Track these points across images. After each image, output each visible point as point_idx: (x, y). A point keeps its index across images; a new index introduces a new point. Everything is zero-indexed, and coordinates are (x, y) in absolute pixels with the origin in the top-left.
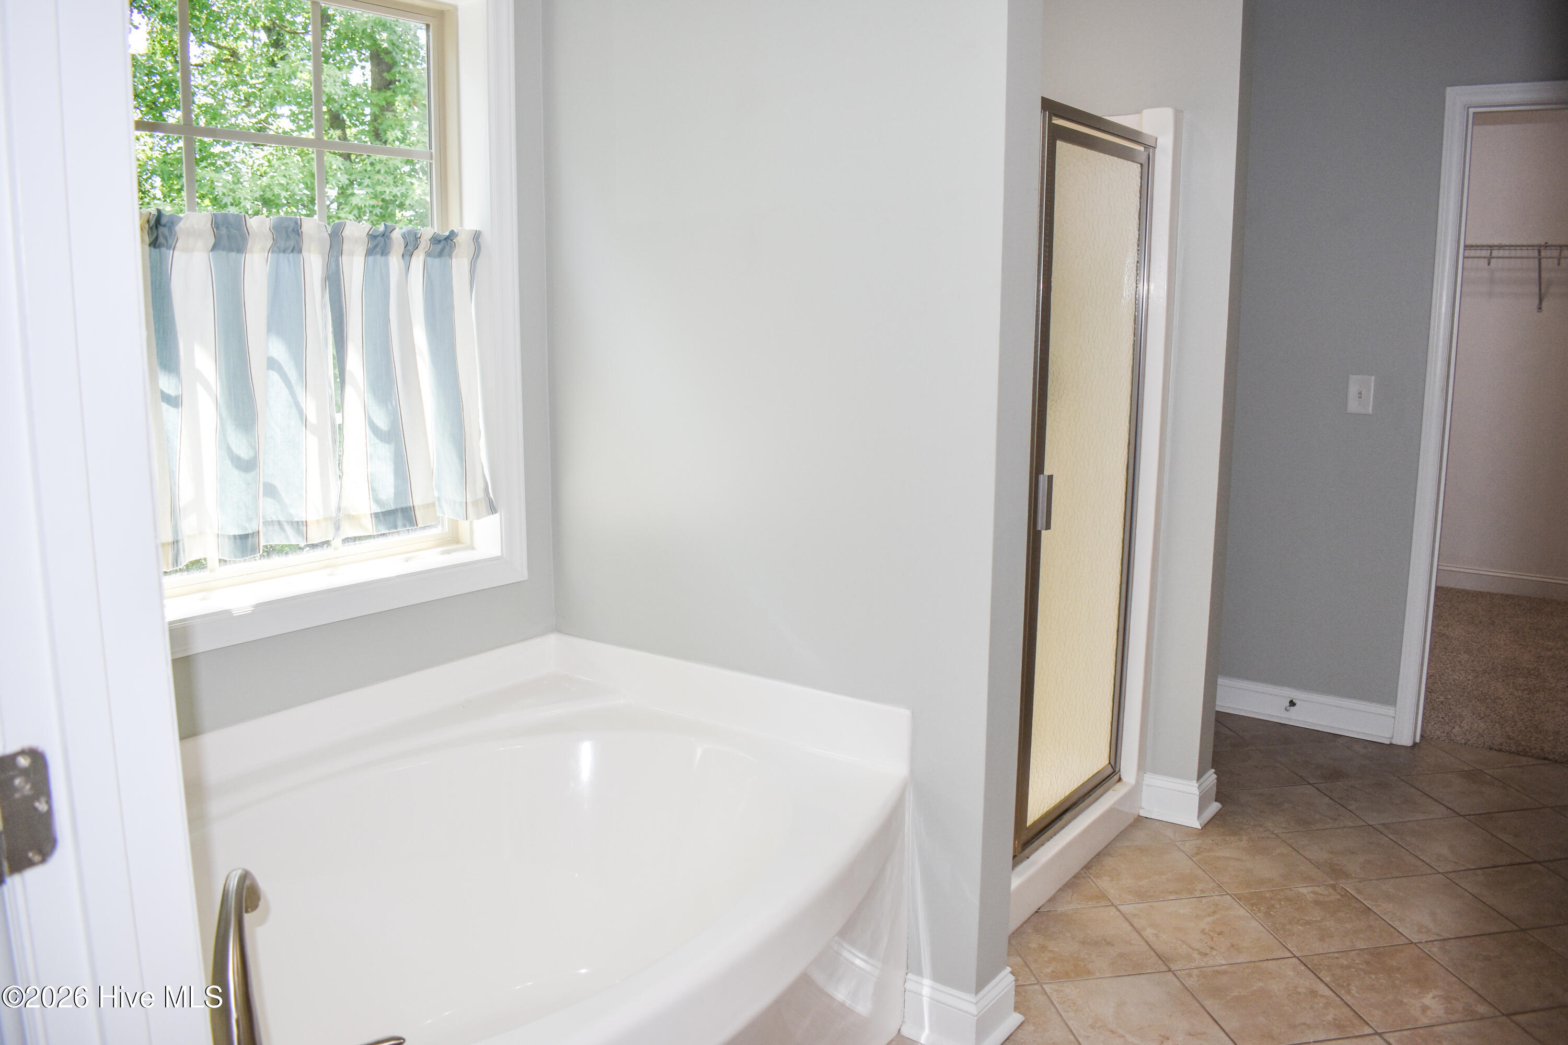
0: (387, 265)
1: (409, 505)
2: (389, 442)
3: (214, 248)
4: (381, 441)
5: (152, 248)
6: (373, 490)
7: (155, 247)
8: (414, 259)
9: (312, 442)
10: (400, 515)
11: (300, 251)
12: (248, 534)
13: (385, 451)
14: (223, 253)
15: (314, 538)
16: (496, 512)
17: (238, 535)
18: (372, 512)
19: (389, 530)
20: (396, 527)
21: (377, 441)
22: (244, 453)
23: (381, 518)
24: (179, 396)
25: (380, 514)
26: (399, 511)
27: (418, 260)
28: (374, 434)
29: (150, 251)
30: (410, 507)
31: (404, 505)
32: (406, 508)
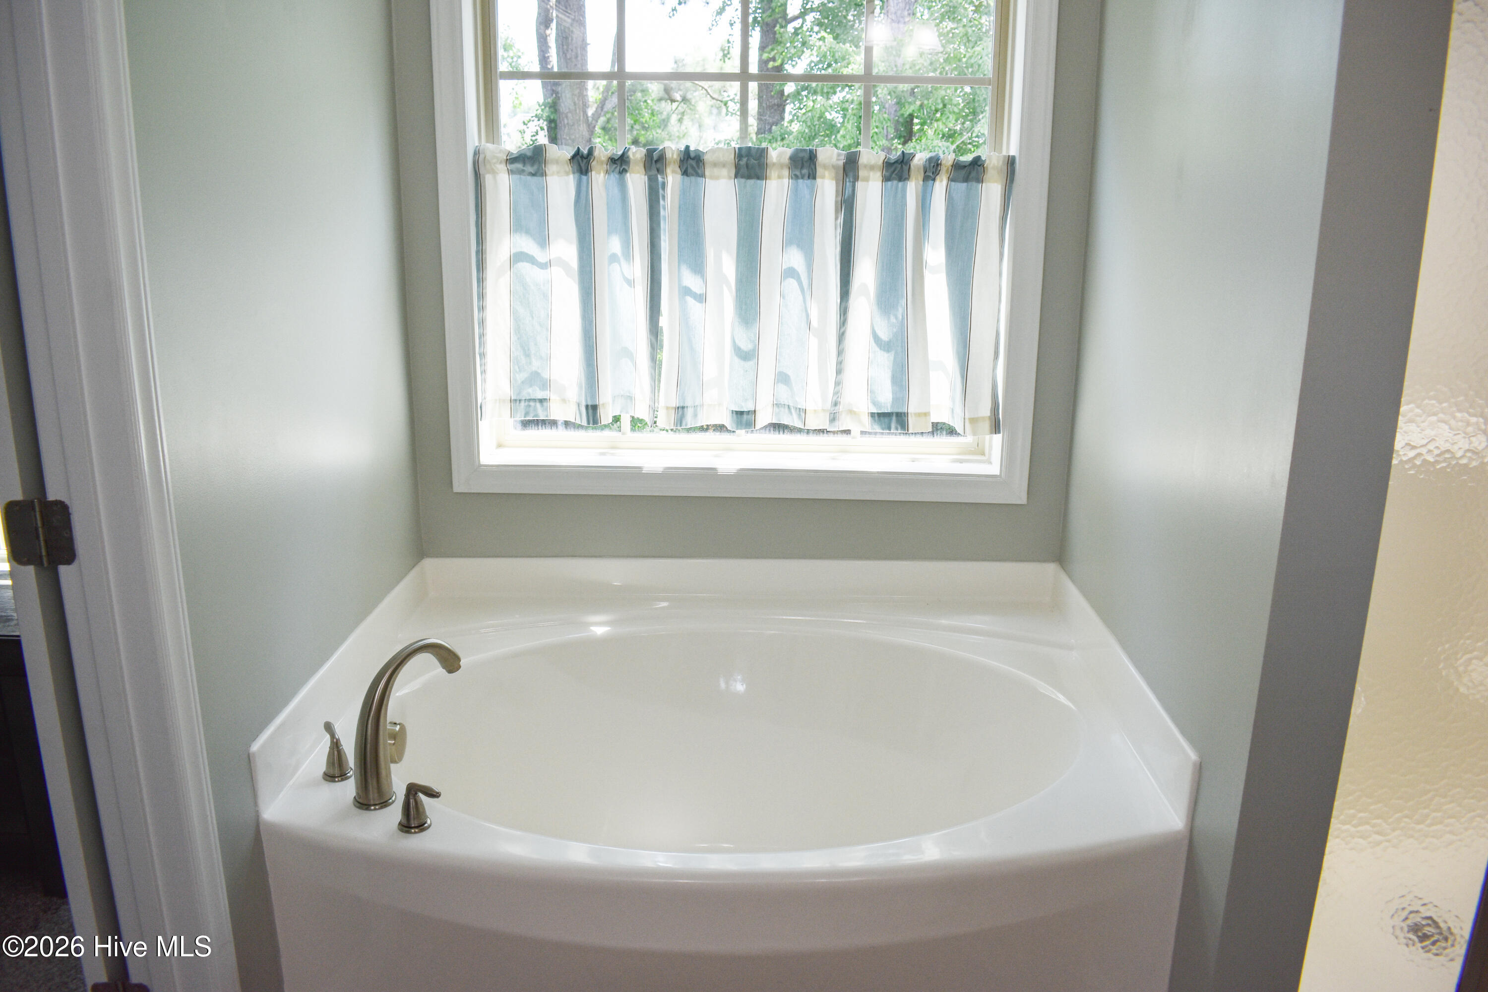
0: (904, 191)
1: (904, 411)
2: (888, 351)
3: (736, 177)
4: (881, 349)
5: (685, 177)
6: (871, 392)
7: (687, 175)
8: (937, 183)
9: (813, 342)
10: (894, 418)
11: (814, 178)
12: (744, 411)
13: (885, 360)
14: (743, 180)
15: (812, 424)
16: (999, 432)
17: (735, 411)
18: (869, 411)
19: (883, 429)
20: (889, 428)
21: (877, 349)
22: (746, 346)
23: (876, 418)
24: (703, 294)
25: (876, 415)
26: (894, 415)
27: (940, 186)
28: (875, 342)
29: (683, 179)
30: (904, 413)
31: (900, 410)
32: (901, 413)
